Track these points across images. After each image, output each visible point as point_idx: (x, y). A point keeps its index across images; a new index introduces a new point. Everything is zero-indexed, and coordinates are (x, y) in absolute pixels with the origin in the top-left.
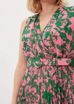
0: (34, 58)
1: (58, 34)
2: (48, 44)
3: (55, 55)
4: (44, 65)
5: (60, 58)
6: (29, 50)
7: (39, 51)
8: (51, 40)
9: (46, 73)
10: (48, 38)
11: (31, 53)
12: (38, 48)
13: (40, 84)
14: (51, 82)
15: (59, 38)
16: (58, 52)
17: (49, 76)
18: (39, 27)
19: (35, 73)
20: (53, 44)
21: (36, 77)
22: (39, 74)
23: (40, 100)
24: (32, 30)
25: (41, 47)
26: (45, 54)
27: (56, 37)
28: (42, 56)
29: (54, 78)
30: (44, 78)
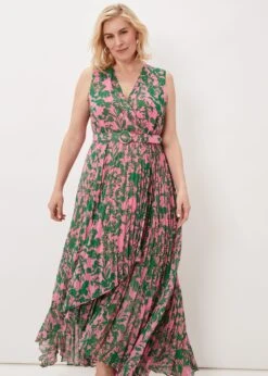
0: (118, 131)
1: (154, 106)
2: (141, 115)
3: (146, 130)
4: (132, 141)
5: (151, 134)
6: (111, 119)
7: (128, 123)
8: (146, 111)
9: (135, 152)
10: (143, 109)
11: (114, 124)
12: (127, 119)
13: (127, 164)
14: (142, 162)
15: (155, 111)
16: (150, 126)
17: (138, 154)
18: (120, 90)
19: (120, 151)
20: (147, 116)
21: (121, 155)
22: (126, 152)
23: (125, 184)
24: (113, 93)
25: (130, 118)
26: (137, 127)
27: (152, 108)
28: (131, 129)
29: (145, 157)
30: (133, 156)
